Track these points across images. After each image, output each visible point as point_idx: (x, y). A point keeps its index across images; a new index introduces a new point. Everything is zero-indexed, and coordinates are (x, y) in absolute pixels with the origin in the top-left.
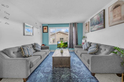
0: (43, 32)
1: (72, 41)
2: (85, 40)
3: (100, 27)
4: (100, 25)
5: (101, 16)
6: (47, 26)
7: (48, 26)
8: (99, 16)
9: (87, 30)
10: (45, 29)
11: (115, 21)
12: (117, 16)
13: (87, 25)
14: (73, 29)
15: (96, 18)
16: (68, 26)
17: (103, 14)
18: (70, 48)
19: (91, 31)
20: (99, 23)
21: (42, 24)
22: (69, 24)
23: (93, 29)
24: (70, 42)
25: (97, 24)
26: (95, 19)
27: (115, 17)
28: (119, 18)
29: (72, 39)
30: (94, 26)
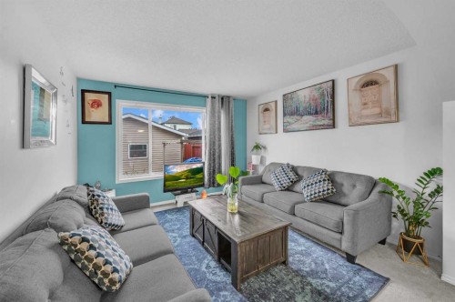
0: (84, 122)
1: (217, 161)
2: (259, 157)
3: (320, 123)
4: (320, 117)
5: (323, 94)
6: (109, 94)
7: (115, 92)
8: (316, 94)
9: (267, 126)
10: (97, 104)
11: (367, 116)
12: (370, 105)
13: (267, 110)
14: (219, 117)
15: (308, 97)
16: (205, 106)
17: (330, 90)
18: (210, 186)
19: (285, 131)
20: (316, 113)
21: (79, 80)
22: (206, 97)
23: (295, 126)
24: (210, 164)
25: (310, 114)
26: (302, 99)
27: (366, 106)
28: (377, 110)
29: (217, 154)
30: (298, 117)
